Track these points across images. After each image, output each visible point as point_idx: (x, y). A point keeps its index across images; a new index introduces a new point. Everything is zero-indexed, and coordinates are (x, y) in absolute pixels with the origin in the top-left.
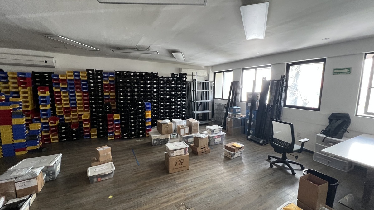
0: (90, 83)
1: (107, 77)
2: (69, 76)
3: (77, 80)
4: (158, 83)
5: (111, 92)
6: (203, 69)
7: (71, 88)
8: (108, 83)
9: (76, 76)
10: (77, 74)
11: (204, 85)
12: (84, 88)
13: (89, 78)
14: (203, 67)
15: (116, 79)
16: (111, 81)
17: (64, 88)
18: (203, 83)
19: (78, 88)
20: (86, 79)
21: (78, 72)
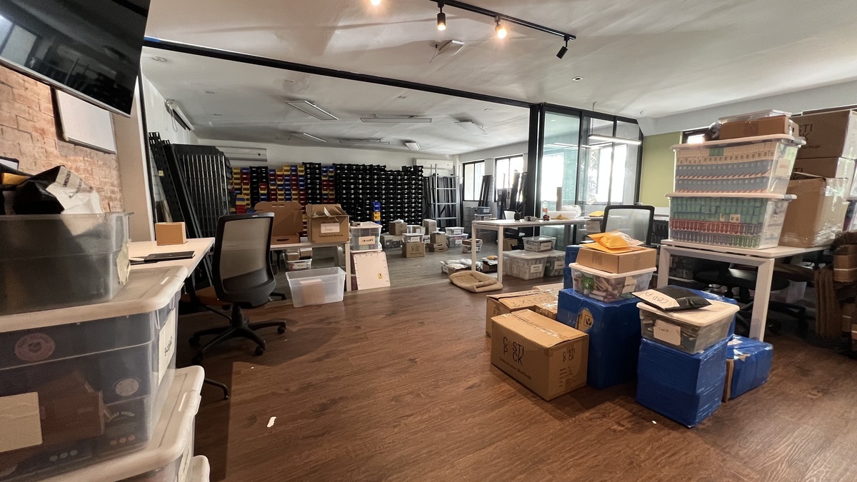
0: (307, 179)
1: (325, 172)
2: (286, 171)
3: (294, 176)
4: (387, 179)
5: (331, 190)
6: (446, 160)
7: (288, 185)
8: (327, 179)
9: (292, 171)
10: (294, 168)
11: (450, 181)
12: (301, 186)
13: (306, 173)
14: (448, 157)
15: (336, 173)
16: (331, 177)
17: (280, 185)
18: (447, 178)
19: (294, 185)
20: (303, 174)
21: (296, 166)
